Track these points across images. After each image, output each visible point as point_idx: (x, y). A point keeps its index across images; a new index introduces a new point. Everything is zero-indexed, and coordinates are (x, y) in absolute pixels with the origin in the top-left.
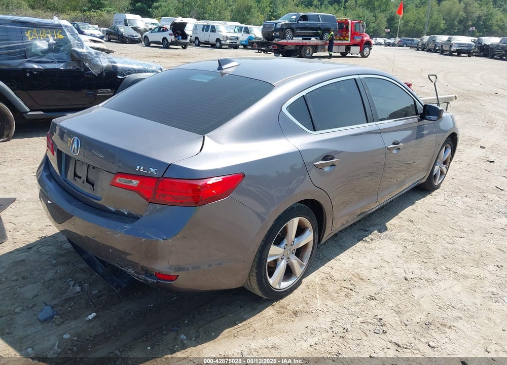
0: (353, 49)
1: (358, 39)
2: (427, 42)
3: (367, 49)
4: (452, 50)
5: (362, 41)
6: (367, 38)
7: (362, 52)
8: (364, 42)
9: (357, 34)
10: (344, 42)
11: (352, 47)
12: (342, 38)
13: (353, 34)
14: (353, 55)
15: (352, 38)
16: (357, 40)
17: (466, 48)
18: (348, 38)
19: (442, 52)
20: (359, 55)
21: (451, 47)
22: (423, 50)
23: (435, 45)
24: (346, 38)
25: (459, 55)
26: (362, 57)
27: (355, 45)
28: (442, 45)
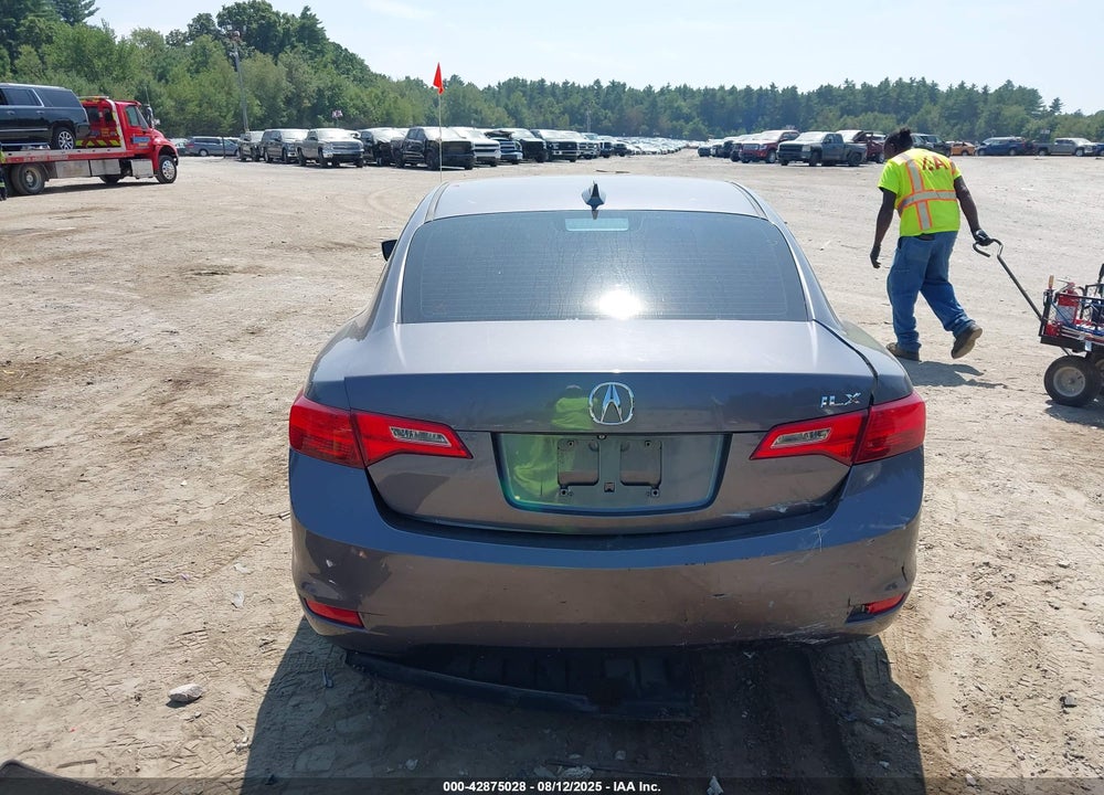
0: (136, 165)
1: (143, 144)
2: (262, 143)
3: (168, 165)
4: (325, 156)
5: (153, 146)
6: (160, 139)
7: (158, 171)
8: (158, 149)
9: (137, 132)
10: (113, 150)
11: (133, 163)
12: (101, 142)
13: (129, 132)
14: (141, 180)
15: (129, 141)
16: (140, 144)
17: (350, 152)
18: (118, 141)
19: (302, 161)
20: (154, 180)
21: (320, 150)
22: (257, 160)
23: (284, 149)
24: (114, 142)
25: (336, 166)
26: (161, 183)
27: (139, 156)
28: (299, 149)
